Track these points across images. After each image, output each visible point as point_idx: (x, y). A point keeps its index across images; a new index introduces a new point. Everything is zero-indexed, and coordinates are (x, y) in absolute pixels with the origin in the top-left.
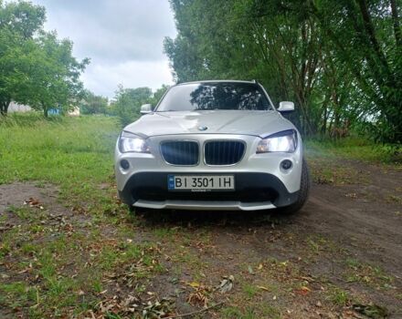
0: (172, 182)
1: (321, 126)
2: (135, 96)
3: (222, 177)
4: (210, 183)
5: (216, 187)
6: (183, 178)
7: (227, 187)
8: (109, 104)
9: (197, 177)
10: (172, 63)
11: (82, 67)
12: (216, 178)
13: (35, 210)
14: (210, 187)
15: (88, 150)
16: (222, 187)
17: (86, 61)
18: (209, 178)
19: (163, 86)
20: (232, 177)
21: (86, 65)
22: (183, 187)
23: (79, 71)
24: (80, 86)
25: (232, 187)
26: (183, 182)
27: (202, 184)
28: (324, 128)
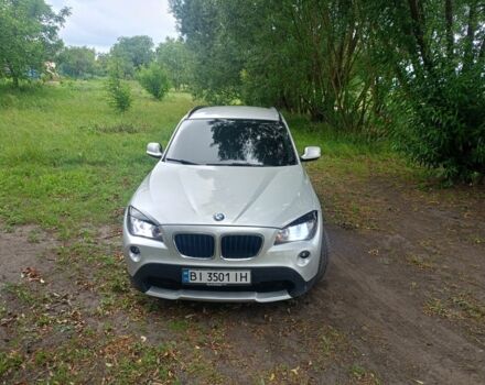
0: (187, 276)
1: (357, 121)
2: (131, 47)
3: (239, 273)
4: (226, 278)
5: (232, 281)
6: (198, 272)
7: (244, 281)
8: (96, 58)
9: (213, 272)
10: (180, 26)
11: (60, 19)
12: (232, 273)
13: (35, 285)
14: (226, 281)
15: (80, 161)
16: (239, 282)
17: (65, 12)
18: (225, 273)
19: (168, 38)
20: (249, 273)
21: (65, 17)
22: (198, 281)
23: (58, 24)
24: (60, 44)
25: (249, 281)
26: (198, 276)
27: (218, 278)
28: (361, 123)
